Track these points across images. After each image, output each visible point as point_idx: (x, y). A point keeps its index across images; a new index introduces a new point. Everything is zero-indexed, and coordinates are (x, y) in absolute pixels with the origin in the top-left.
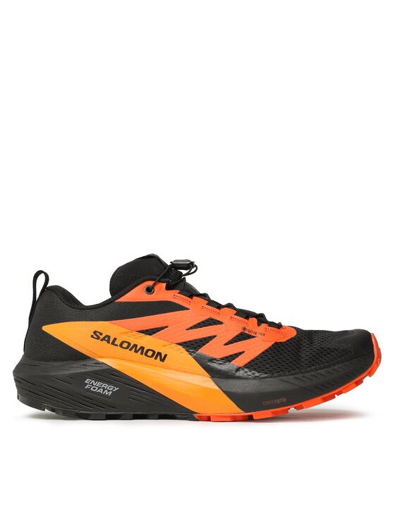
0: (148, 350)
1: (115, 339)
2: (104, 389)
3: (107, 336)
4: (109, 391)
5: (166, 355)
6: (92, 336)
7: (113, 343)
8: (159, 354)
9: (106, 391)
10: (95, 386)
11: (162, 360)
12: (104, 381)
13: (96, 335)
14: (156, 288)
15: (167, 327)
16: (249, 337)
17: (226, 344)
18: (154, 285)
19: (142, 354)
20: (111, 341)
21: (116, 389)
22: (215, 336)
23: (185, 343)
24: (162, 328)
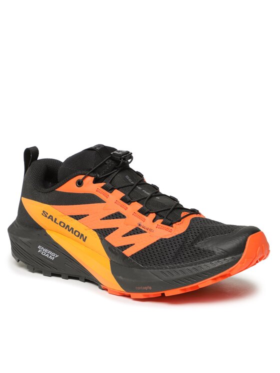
0: (76, 231)
1: (56, 219)
2: (49, 255)
3: (51, 216)
4: (52, 257)
5: (86, 237)
6: (42, 214)
7: (55, 222)
8: (82, 235)
9: (51, 256)
10: (44, 251)
11: (84, 240)
12: (49, 249)
13: (45, 213)
14: (85, 182)
15: (88, 215)
16: (142, 232)
17: (124, 236)
18: (84, 178)
19: (72, 233)
20: (54, 220)
21: (57, 256)
22: (118, 228)
23: (98, 230)
24: (85, 216)
